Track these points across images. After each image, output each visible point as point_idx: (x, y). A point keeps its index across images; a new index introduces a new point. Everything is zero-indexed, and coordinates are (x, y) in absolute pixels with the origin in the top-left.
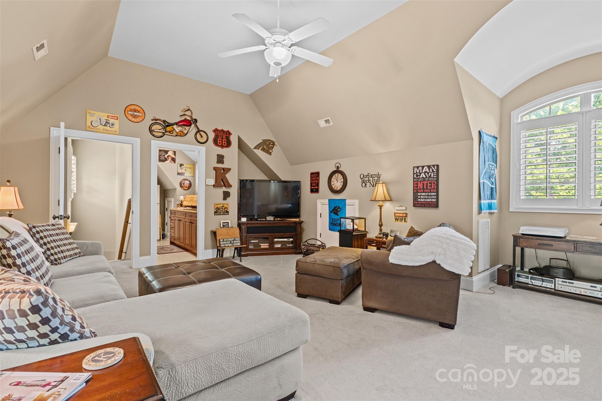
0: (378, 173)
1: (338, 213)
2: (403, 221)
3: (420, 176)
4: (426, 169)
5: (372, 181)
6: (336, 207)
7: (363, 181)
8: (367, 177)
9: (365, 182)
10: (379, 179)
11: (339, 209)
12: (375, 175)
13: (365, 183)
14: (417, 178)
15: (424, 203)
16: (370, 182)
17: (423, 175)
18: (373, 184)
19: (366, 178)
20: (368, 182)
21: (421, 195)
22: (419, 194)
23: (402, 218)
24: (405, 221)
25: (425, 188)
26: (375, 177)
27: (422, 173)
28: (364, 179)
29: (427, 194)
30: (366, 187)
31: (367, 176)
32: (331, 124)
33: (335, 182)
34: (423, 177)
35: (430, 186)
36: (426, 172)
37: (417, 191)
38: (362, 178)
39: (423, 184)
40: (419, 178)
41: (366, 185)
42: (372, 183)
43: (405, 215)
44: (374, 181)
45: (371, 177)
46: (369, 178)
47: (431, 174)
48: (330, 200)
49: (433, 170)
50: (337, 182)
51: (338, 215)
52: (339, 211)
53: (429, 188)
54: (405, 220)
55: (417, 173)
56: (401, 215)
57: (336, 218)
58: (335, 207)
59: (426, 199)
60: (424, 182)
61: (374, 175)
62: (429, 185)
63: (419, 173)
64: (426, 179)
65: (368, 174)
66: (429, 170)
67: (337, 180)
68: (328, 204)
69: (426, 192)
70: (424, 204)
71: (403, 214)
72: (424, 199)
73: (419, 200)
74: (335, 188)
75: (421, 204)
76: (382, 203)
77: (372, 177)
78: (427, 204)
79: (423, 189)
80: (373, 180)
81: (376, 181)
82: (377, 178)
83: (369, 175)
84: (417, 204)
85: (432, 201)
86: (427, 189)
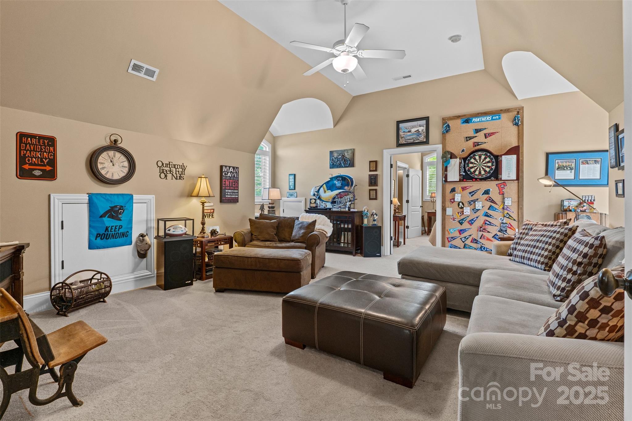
0: (183, 164)
1: (120, 216)
2: (211, 217)
3: (227, 174)
4: (231, 169)
5: (174, 172)
6: (116, 206)
7: (161, 170)
8: (168, 167)
9: (165, 172)
10: (184, 171)
11: (121, 209)
12: (179, 166)
13: (165, 174)
14: (225, 176)
15: (230, 198)
16: (172, 173)
17: (229, 174)
18: (177, 176)
19: (166, 167)
20: (169, 172)
21: (228, 192)
22: (227, 191)
23: (210, 214)
24: (212, 217)
25: (231, 186)
26: (179, 167)
27: (229, 172)
28: (163, 168)
29: (232, 191)
30: (166, 179)
31: (168, 165)
32: (154, 79)
33: (108, 164)
34: (229, 176)
35: (234, 185)
36: (231, 172)
37: (225, 188)
38: (160, 167)
39: (230, 182)
40: (227, 176)
41: (166, 176)
42: (175, 175)
43: (212, 211)
44: (177, 173)
45: (173, 167)
46: (170, 168)
47: (235, 174)
48: (91, 196)
49: (236, 171)
50: (113, 165)
51: (121, 220)
52: (120, 214)
53: (233, 186)
54: (212, 215)
55: (225, 171)
56: (209, 211)
57: (115, 225)
58: (112, 208)
59: (232, 195)
60: (230, 180)
61: (177, 165)
62: (233, 183)
63: (227, 172)
64: (232, 178)
65: (169, 162)
66: (234, 171)
67: (111, 161)
68: (87, 201)
69: (231, 190)
70: (230, 200)
71: (211, 209)
72: (230, 195)
73: (227, 196)
74: (108, 174)
75: (228, 200)
76: (204, 199)
77: (175, 167)
78: (232, 200)
79: (230, 186)
80: (176, 171)
81: (180, 173)
82: (181, 170)
83: (171, 164)
84: (223, 200)
85: (235, 197)
86: (232, 186)
